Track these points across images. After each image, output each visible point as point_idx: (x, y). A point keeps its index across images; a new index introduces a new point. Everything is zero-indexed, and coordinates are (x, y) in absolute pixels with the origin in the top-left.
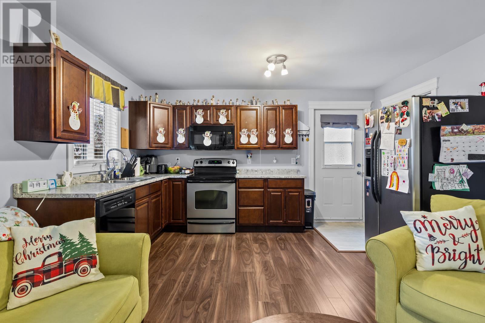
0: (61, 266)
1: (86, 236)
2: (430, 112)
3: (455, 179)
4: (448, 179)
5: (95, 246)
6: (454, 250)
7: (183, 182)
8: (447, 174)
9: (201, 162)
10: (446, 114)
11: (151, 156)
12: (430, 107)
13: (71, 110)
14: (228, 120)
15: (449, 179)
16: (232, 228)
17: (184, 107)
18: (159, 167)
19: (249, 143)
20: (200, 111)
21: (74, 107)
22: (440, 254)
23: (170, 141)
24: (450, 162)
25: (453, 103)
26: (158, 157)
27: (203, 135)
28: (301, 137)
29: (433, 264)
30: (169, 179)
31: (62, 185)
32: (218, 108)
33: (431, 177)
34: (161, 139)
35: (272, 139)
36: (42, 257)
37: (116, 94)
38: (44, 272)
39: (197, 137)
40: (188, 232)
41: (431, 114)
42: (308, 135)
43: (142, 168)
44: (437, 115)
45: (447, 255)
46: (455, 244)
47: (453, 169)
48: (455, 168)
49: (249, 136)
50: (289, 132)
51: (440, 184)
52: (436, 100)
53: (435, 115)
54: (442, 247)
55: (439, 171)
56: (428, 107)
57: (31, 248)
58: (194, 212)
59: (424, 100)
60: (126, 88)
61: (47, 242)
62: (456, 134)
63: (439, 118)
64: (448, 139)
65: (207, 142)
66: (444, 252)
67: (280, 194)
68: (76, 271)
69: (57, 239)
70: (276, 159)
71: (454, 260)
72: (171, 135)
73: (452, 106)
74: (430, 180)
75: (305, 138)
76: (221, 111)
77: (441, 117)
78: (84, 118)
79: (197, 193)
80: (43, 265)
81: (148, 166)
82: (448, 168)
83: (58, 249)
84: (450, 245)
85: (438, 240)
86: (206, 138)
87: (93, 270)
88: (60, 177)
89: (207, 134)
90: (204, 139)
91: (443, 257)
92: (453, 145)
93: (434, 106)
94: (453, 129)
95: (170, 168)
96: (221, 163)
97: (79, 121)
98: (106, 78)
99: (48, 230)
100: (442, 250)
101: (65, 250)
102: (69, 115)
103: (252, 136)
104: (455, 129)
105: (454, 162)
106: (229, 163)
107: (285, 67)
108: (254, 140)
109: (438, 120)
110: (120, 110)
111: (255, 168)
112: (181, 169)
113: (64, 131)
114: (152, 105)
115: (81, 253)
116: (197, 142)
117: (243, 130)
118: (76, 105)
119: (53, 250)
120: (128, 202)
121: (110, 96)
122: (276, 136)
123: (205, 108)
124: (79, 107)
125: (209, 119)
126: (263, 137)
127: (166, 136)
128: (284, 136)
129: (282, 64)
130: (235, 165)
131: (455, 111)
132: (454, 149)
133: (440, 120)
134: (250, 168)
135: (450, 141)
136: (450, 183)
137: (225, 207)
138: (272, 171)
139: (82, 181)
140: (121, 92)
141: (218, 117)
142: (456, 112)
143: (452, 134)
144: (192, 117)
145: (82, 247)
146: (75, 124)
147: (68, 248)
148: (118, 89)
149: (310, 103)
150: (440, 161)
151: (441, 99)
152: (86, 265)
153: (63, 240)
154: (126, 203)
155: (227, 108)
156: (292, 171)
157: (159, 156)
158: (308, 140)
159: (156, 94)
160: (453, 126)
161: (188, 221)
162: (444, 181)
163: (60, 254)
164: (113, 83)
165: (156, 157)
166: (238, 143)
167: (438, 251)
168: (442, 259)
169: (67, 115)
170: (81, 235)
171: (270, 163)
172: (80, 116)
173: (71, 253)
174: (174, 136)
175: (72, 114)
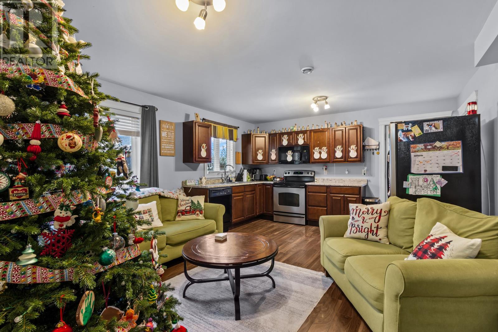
0: (190, 210)
1: (200, 202)
2: (405, 134)
3: (429, 186)
4: (421, 186)
5: (203, 206)
6: (362, 226)
7: (272, 186)
8: (421, 183)
9: (289, 173)
10: (419, 134)
11: (256, 169)
12: (404, 130)
13: (202, 148)
14: (305, 142)
15: (423, 186)
16: (303, 222)
17: (275, 134)
18: (261, 176)
19: (320, 158)
20: (286, 136)
21: (203, 146)
22: (355, 228)
23: (266, 159)
24: (423, 172)
25: (427, 125)
26: (262, 170)
27: (287, 154)
28: (372, 151)
29: (350, 234)
30: (263, 184)
31: (201, 183)
32: (298, 133)
33: (405, 184)
34: (260, 157)
35: (339, 154)
36: (185, 206)
37: (231, 133)
38: (185, 212)
39: (283, 155)
40: (274, 220)
41: (405, 135)
42: (379, 149)
43: (249, 176)
44: (411, 136)
45: (358, 229)
46: (363, 223)
47: (427, 179)
48: (429, 178)
49: (320, 153)
50: (354, 148)
51: (414, 190)
52: (410, 124)
53: (409, 136)
54: (356, 224)
55: (413, 179)
56: (403, 131)
57: (183, 203)
58: (278, 207)
59: (399, 125)
60: (239, 127)
61: (187, 202)
62: (429, 150)
63: (412, 138)
64: (421, 154)
65: (289, 159)
66: (357, 227)
67: (340, 198)
68: (195, 214)
69: (190, 201)
70: (347, 171)
71: (362, 232)
72: (267, 155)
73: (426, 128)
74: (404, 186)
75: (375, 152)
76: (300, 135)
77: (414, 137)
78: (209, 151)
79: (280, 194)
80: (185, 209)
81: (254, 175)
82: (421, 178)
83: (190, 205)
84: (360, 223)
85: (355, 220)
86: (288, 156)
87: (201, 215)
88: (201, 179)
89: (289, 153)
90: (287, 156)
91: (356, 230)
92: (426, 159)
93: (408, 129)
94: (425, 147)
95: (268, 177)
96: (302, 174)
97: (206, 152)
98: (225, 125)
99: (188, 198)
100: (356, 226)
101: (192, 205)
102: (201, 150)
103: (323, 152)
104: (428, 146)
105: (427, 172)
106: (308, 174)
107: (327, 103)
108: (324, 156)
109: (411, 140)
110: (234, 141)
111: (330, 178)
112: (274, 178)
113: (199, 158)
114: (254, 136)
115: (197, 208)
116: (283, 159)
117: (315, 149)
118: (204, 145)
119: (189, 205)
120: (227, 193)
121: (227, 134)
122: (342, 151)
123: (289, 134)
124: (206, 146)
125: (291, 142)
126: (331, 153)
127: (264, 155)
128: (349, 151)
129: (325, 101)
130: (313, 175)
131: (428, 131)
132: (428, 162)
133: (413, 140)
134: (326, 178)
135: (423, 156)
136: (423, 189)
137: (298, 205)
138: (344, 181)
139: (211, 182)
140: (234, 131)
141: (297, 139)
142: (430, 132)
143: (425, 150)
144: (281, 141)
145: (198, 205)
146: (204, 154)
147: (193, 205)
148: (233, 130)
149: (380, 120)
150: (412, 172)
151: (414, 123)
152: (198, 212)
153: (192, 202)
154: (225, 193)
155: (304, 132)
156: (362, 181)
157: (263, 168)
158: (378, 153)
159: (258, 127)
160: (425, 144)
161: (274, 213)
162: (418, 188)
163: (190, 206)
164: (229, 126)
165: (260, 169)
166: (312, 158)
167: (354, 227)
168: (355, 232)
169: (200, 150)
170: (198, 201)
171: (343, 173)
172: (206, 150)
173: (194, 207)
174: (269, 155)
175: (203, 150)
